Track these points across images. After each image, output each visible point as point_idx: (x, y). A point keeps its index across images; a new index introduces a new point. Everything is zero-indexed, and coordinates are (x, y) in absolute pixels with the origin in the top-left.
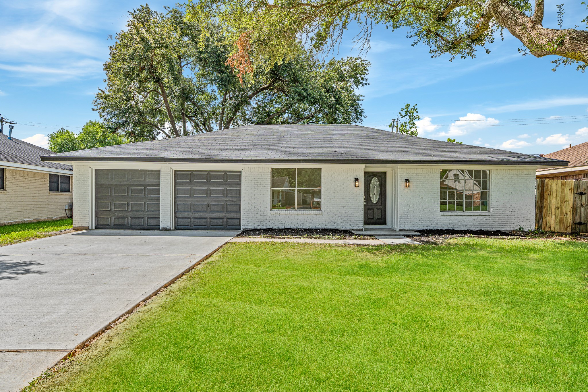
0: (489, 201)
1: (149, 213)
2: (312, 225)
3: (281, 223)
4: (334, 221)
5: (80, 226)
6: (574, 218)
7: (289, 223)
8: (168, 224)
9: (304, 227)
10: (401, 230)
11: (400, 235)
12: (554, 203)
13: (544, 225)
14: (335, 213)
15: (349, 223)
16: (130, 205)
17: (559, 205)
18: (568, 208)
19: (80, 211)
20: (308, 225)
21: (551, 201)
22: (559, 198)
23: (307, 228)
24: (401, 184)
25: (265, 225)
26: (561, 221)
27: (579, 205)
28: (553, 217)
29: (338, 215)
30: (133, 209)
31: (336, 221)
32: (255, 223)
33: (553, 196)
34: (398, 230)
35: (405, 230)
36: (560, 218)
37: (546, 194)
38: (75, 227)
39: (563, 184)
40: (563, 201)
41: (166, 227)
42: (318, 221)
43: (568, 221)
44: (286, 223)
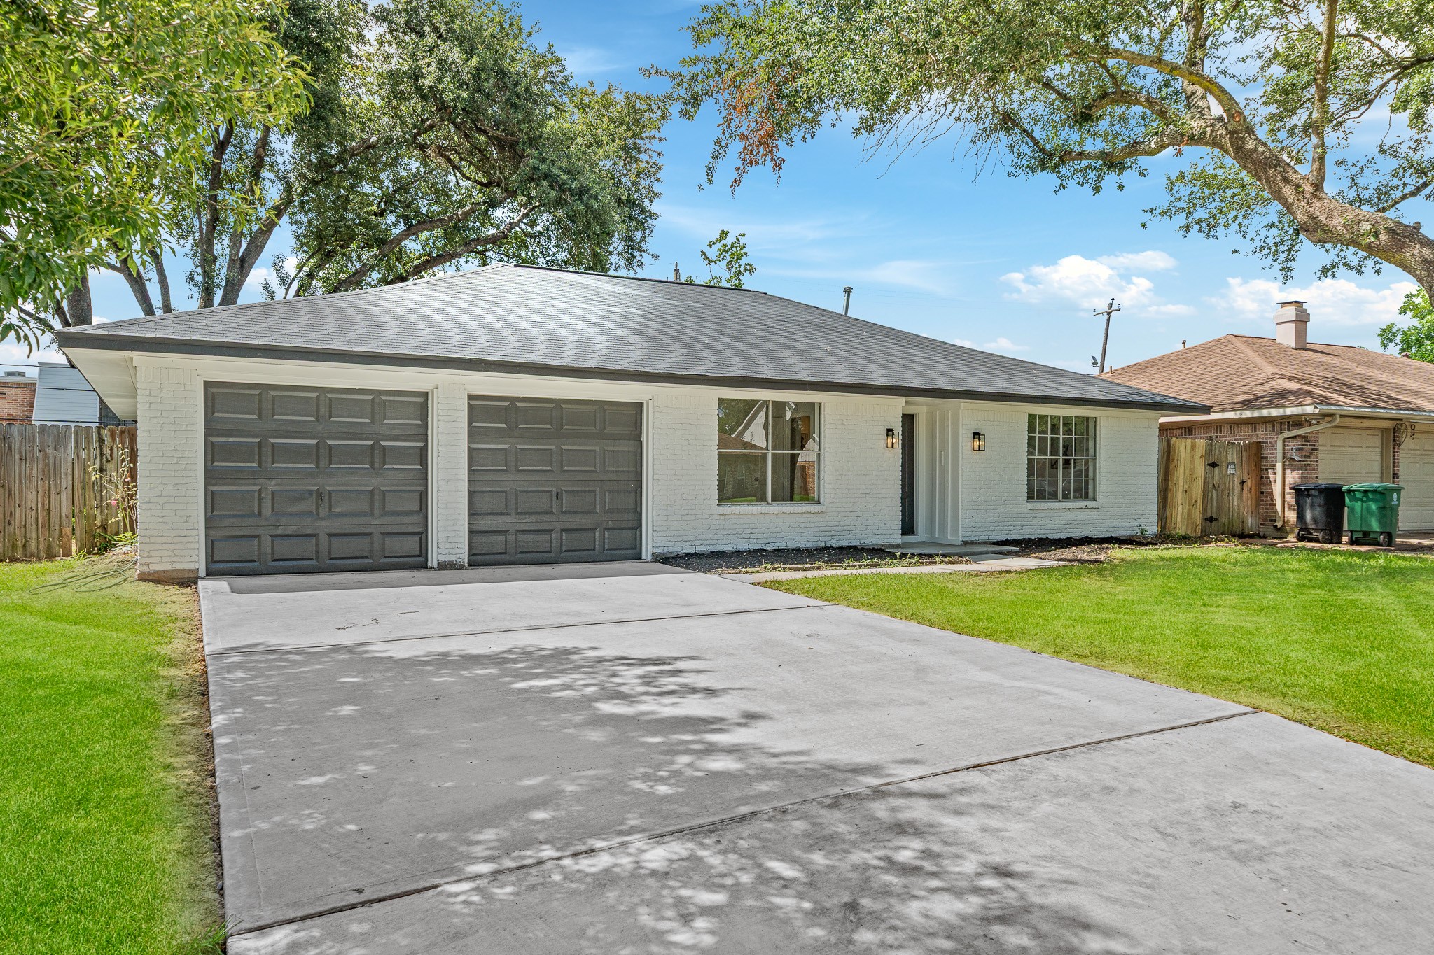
0: (1094, 479)
1: (388, 520)
2: (806, 539)
3: (741, 536)
4: (849, 528)
5: (168, 567)
6: (1204, 510)
7: (759, 536)
8: (458, 551)
9: (791, 546)
10: (965, 543)
11: (987, 553)
12: (1181, 483)
13: (1168, 525)
14: (850, 510)
15: (877, 532)
16: (327, 497)
17: (1187, 486)
18: (1198, 492)
19: (165, 520)
20: (797, 539)
21: (1178, 480)
22: (1187, 472)
23: (795, 545)
24: (967, 443)
25: (706, 543)
26: (1189, 514)
27: (1211, 485)
28: (1180, 507)
29: (856, 514)
30: (338, 509)
31: (852, 528)
32: (683, 538)
33: (1181, 469)
34: (960, 543)
35: (972, 543)
36: (1189, 510)
37: (1172, 466)
38: (149, 573)
39: (1193, 447)
40: (1193, 479)
41: (452, 558)
42: (817, 529)
43: (1197, 516)
44: (752, 536)
